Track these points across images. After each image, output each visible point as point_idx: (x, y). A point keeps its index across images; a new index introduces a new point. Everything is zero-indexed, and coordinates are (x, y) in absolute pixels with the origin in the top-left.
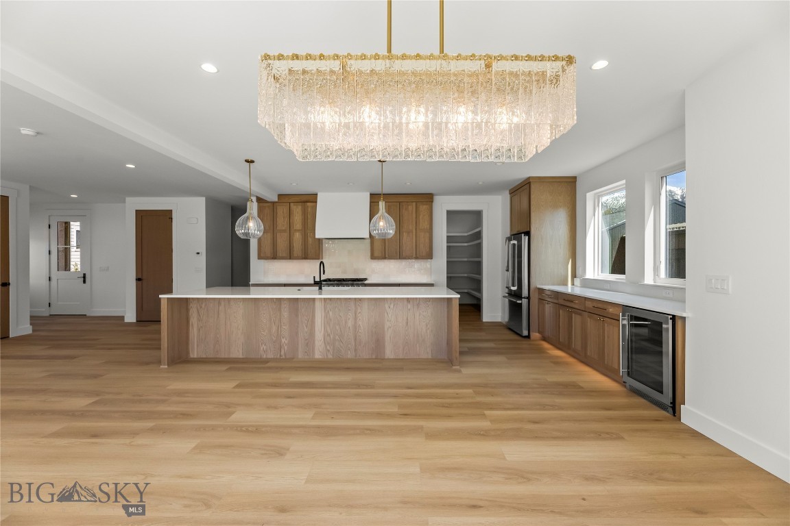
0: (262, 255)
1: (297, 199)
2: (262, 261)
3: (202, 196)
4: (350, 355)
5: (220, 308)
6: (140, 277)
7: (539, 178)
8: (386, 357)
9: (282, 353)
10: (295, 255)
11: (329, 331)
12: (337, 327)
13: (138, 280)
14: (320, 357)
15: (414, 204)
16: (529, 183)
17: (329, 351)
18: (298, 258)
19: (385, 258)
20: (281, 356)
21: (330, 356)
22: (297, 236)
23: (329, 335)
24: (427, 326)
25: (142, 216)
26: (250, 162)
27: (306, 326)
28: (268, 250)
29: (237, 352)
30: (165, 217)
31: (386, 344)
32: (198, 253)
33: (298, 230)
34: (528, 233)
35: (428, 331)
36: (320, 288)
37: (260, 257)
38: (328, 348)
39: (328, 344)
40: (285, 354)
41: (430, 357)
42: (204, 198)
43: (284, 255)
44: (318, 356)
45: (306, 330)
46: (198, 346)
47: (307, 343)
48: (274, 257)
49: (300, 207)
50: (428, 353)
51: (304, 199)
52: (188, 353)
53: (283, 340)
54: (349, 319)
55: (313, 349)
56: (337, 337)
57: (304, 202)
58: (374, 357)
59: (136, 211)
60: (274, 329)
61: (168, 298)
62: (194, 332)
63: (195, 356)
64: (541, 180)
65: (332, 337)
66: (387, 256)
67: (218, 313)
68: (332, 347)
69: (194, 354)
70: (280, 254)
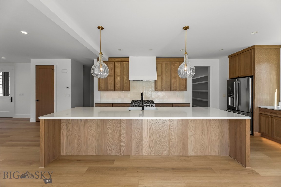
0: (100, 89)
1: (119, 60)
2: (100, 91)
3: (69, 58)
4: (166, 154)
5: (81, 123)
6: (38, 99)
7: (260, 46)
8: (189, 155)
9: (122, 152)
10: (117, 88)
11: (152, 138)
12: (157, 135)
13: (37, 101)
14: (147, 155)
15: (178, 63)
16: (254, 49)
17: (152, 151)
18: (118, 90)
19: (163, 90)
20: (120, 154)
21: (153, 154)
22: (118, 79)
23: (152, 141)
24: (215, 134)
25: (39, 69)
26: (101, 28)
27: (138, 135)
28: (103, 86)
29: (92, 152)
30: (50, 70)
31: (189, 146)
32: (67, 87)
33: (119, 76)
34: (253, 77)
35: (216, 138)
36: (143, 109)
37: (99, 90)
38: (152, 149)
39: (152, 146)
40: (123, 153)
41: (217, 155)
42: (70, 60)
43: (112, 88)
44: (145, 154)
45: (137, 137)
46: (66, 148)
47: (138, 146)
48: (107, 89)
49: (120, 64)
50: (216, 152)
51: (122, 60)
52: (60, 152)
53: (122, 144)
54: (165, 130)
55: (142, 149)
56: (157, 142)
57: (122, 62)
58: (181, 155)
59: (36, 66)
60: (116, 136)
61: (45, 119)
62: (64, 140)
63: (65, 154)
64: (261, 47)
65: (154, 141)
66: (164, 89)
67: (80, 125)
68: (154, 148)
69: (64, 153)
70: (109, 88)
